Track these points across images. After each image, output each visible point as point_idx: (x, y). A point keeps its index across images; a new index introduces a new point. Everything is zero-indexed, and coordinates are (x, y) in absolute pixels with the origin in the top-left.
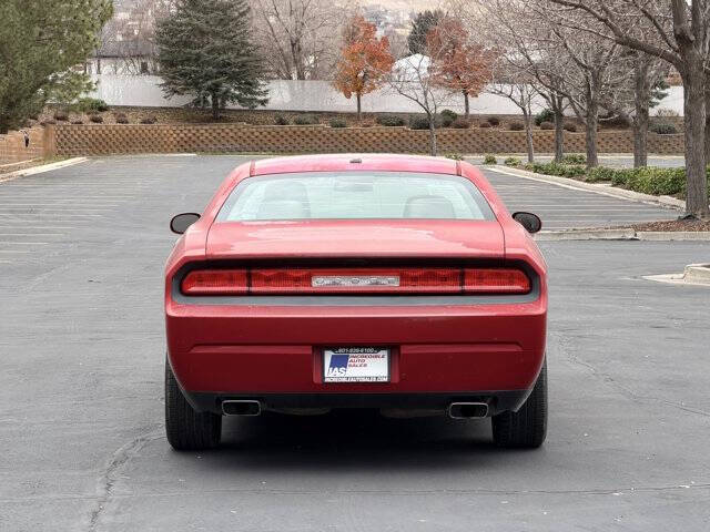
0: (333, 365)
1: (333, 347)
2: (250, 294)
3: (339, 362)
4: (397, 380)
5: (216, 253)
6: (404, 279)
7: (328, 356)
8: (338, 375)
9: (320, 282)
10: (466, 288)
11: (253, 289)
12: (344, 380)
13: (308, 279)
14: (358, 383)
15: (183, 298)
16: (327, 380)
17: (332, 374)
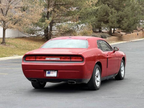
0: (48, 73)
1: (48, 70)
2: (35, 61)
3: (49, 73)
4: (58, 76)
6: (61, 58)
7: (47, 72)
10: (71, 60)
11: (36, 60)
12: (49, 76)
13: (45, 58)
14: (52, 77)
15: (25, 61)
16: (47, 76)
17: (47, 75)
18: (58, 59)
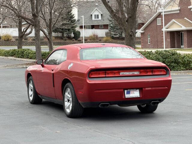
0: (127, 94)
1: (127, 89)
2: (106, 77)
3: (128, 93)
4: (142, 97)
5: (98, 67)
6: (141, 72)
7: (126, 91)
8: (128, 96)
9: (122, 73)
12: (130, 97)
13: (119, 73)
14: (133, 98)
16: (126, 97)
17: (127, 96)
18: (136, 73)
